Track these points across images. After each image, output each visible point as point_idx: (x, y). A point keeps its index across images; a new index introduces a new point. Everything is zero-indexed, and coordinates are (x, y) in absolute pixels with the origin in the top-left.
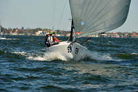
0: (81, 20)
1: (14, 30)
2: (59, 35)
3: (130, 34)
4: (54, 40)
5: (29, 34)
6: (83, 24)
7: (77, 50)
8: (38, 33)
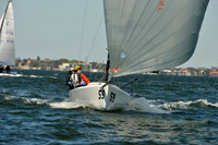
0: (122, 51)
1: (26, 61)
2: (95, 71)
3: (207, 71)
4: (80, 79)
5: (48, 68)
6: (123, 56)
8: (63, 67)
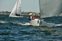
5: (26, 15)
6: (44, 12)
7: (41, 23)
